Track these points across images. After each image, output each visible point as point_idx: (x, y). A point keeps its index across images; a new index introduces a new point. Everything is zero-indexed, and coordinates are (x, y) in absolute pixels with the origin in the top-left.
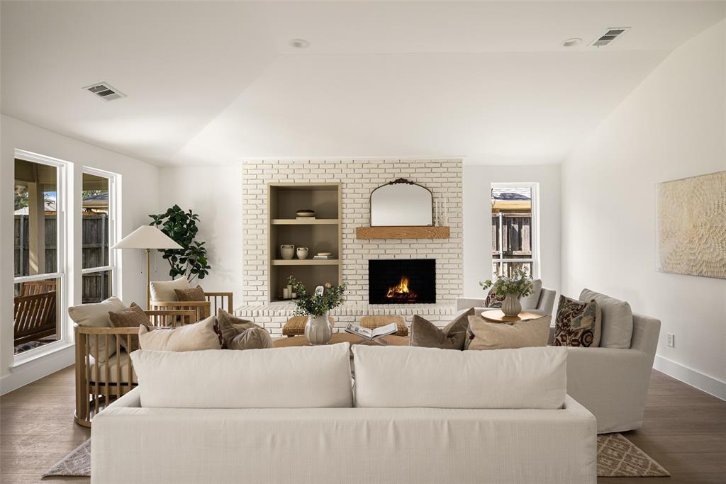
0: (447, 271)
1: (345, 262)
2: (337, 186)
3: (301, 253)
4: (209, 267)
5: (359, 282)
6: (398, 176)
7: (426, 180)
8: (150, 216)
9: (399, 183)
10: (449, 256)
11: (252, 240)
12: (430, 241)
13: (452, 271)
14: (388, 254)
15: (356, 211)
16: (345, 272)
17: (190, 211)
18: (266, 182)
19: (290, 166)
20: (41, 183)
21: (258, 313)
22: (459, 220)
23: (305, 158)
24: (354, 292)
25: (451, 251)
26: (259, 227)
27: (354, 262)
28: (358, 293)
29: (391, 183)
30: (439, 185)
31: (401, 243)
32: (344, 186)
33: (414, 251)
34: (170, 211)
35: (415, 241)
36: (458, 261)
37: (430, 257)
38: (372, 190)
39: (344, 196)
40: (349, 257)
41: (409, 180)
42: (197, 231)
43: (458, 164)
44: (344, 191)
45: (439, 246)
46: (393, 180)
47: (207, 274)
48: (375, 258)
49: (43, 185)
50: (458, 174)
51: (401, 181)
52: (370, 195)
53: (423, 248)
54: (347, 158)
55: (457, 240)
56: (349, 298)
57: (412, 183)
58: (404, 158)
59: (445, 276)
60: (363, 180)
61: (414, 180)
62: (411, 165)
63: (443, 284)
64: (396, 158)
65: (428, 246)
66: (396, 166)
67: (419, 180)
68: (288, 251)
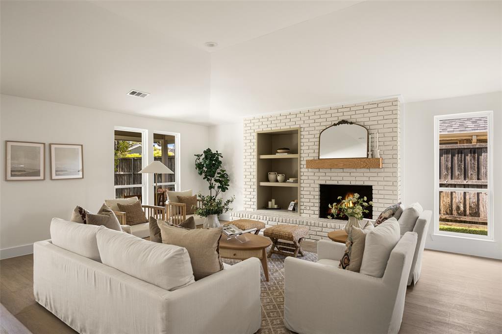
0: (382, 197)
1: (302, 185)
2: (298, 130)
3: (279, 178)
4: (228, 185)
5: (311, 201)
6: (341, 119)
7: (362, 120)
8: (195, 155)
9: (342, 124)
10: (385, 183)
11: (248, 169)
12: (368, 171)
13: (386, 197)
14: (333, 180)
15: (310, 147)
16: (302, 193)
17: (217, 151)
18: (256, 131)
19: (270, 119)
20: (166, 139)
21: (243, 215)
22: (394, 152)
23: (277, 113)
24: (308, 208)
25: (386, 179)
26: (252, 160)
27: (308, 185)
28: (312, 208)
29: (335, 125)
30: (376, 123)
31: (343, 172)
32: (302, 129)
33: (354, 179)
34: (205, 152)
35: (354, 170)
36: (392, 188)
37: (367, 183)
38: (321, 131)
39: (302, 137)
40: (305, 181)
41: (350, 121)
42: (221, 163)
43: (394, 102)
44: (302, 133)
45: (375, 175)
46: (336, 122)
47: (227, 189)
48: (323, 183)
49: (167, 140)
50: (394, 112)
51: (344, 122)
52: (319, 135)
53: (362, 176)
54: (304, 109)
55: (392, 170)
56: (305, 211)
57: (351, 123)
58: (346, 104)
59: (380, 201)
60: (315, 124)
61: (353, 121)
62: (352, 109)
63: (378, 207)
64: (339, 104)
65: (365, 174)
66: (339, 110)
67: (358, 120)
68: (272, 176)
